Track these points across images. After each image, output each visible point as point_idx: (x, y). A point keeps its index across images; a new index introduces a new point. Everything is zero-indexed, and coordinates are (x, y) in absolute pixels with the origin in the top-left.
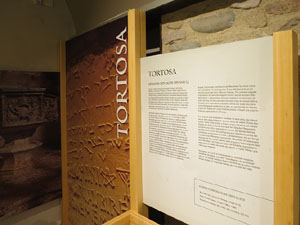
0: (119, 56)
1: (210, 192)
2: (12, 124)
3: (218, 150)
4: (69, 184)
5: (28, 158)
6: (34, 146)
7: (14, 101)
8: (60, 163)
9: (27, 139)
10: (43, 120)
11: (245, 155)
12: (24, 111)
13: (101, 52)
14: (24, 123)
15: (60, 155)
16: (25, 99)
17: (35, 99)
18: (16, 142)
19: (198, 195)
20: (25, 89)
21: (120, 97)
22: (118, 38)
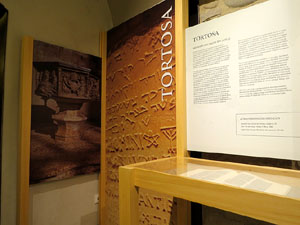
0: (164, 32)
1: (250, 121)
2: (65, 96)
3: (257, 86)
4: (107, 159)
5: (75, 128)
6: (80, 119)
7: (68, 75)
8: (99, 140)
9: (76, 111)
10: (88, 97)
11: (279, 83)
12: (74, 86)
13: (146, 32)
14: (74, 96)
15: (100, 132)
16: (76, 75)
17: (83, 78)
18: (68, 112)
19: (239, 126)
20: (75, 66)
21: (165, 65)
22: (163, 17)
